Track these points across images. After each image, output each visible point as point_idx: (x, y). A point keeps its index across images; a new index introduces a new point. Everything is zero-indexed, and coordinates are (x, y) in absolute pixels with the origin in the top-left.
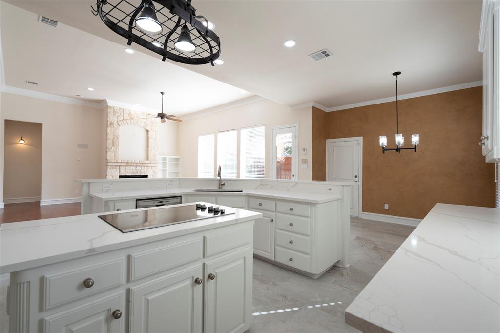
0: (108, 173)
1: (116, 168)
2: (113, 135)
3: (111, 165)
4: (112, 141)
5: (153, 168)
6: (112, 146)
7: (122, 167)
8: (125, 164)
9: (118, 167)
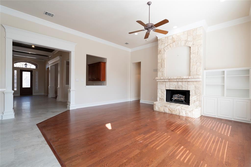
0: (158, 87)
1: (163, 84)
2: (161, 59)
3: (160, 82)
4: (160, 64)
5: (195, 83)
6: (160, 67)
7: (167, 83)
8: (168, 80)
9: (164, 83)
